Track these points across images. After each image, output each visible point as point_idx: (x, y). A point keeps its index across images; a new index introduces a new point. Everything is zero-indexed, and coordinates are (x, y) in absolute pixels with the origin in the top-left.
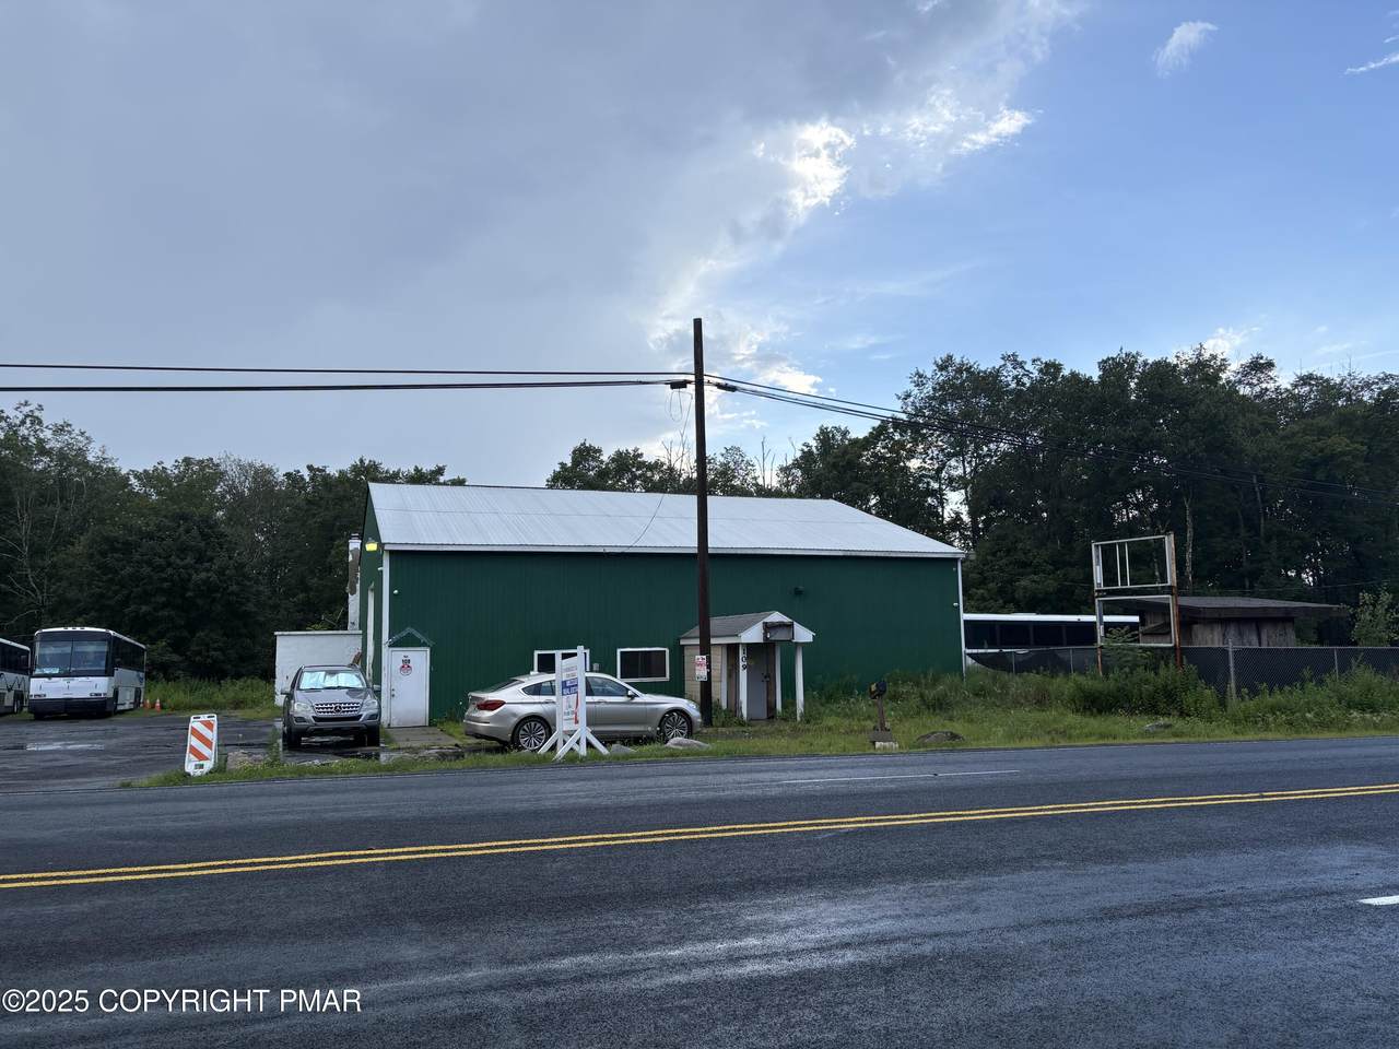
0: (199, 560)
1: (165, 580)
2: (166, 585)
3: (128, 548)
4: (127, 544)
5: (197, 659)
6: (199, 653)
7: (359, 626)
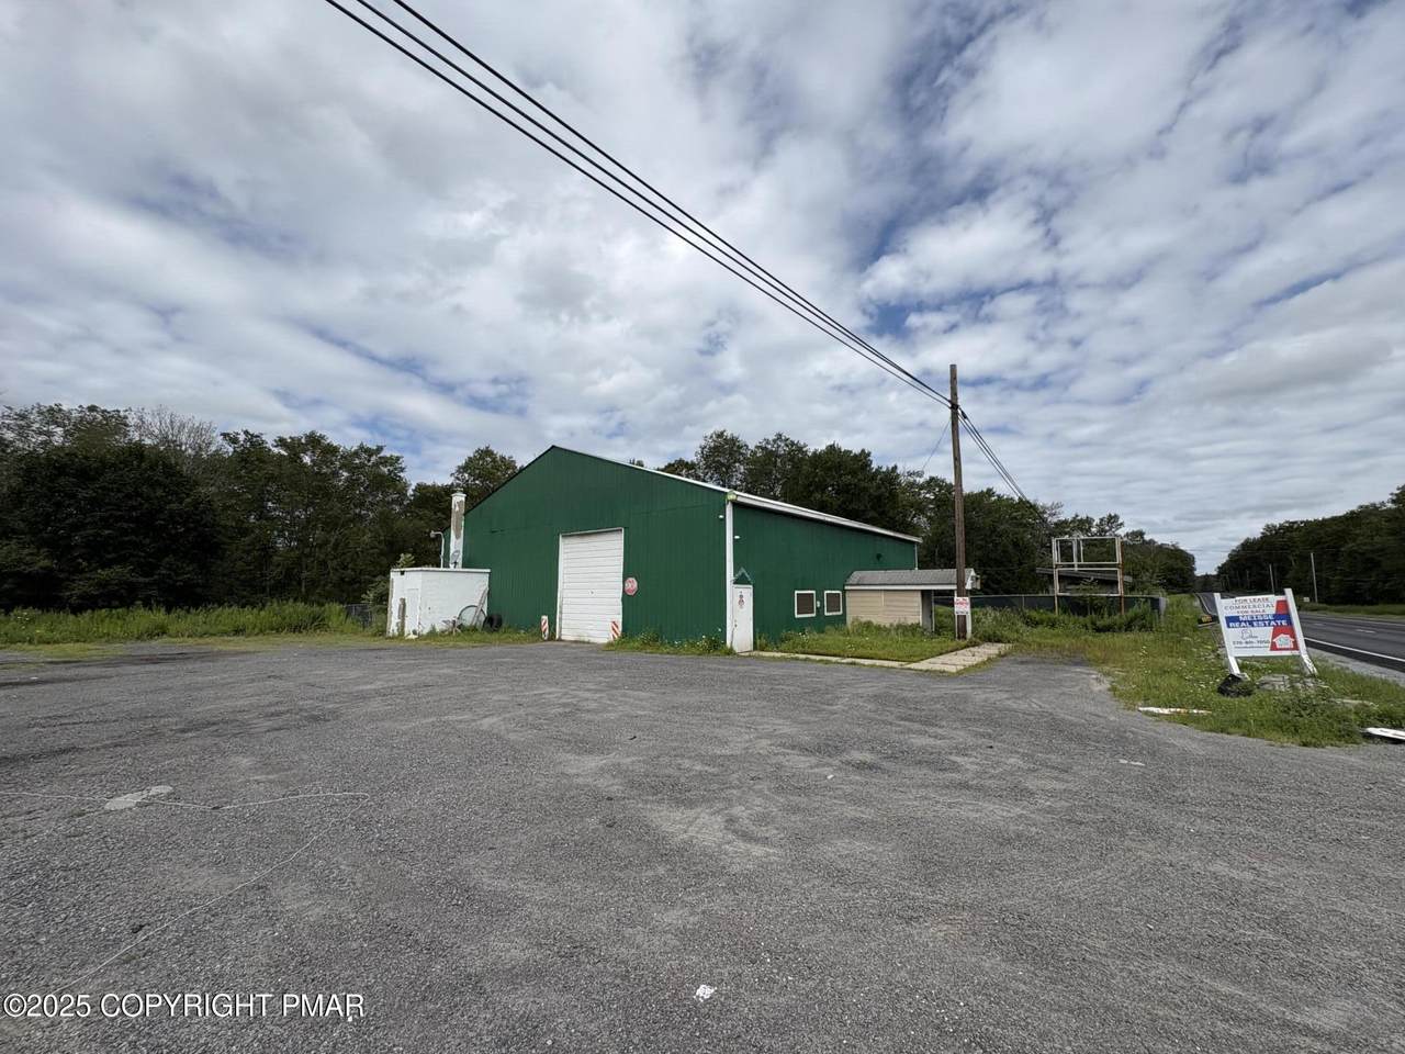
7: (463, 567)
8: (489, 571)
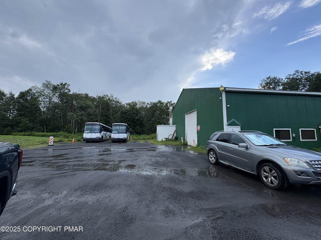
0: (136, 115)
1: (131, 118)
2: (132, 119)
3: (126, 113)
4: (125, 112)
5: (136, 131)
6: (136, 130)
7: (173, 125)
8: (175, 125)
